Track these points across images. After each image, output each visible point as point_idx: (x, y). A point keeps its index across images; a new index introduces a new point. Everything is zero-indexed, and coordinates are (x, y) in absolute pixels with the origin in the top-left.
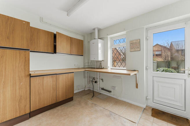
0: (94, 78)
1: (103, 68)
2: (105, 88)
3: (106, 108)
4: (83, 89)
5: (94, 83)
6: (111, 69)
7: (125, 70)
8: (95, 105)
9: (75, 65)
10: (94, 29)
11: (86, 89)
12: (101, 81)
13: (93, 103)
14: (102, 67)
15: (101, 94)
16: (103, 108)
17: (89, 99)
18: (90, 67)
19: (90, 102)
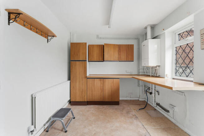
0: (149, 88)
1: (159, 77)
2: (161, 104)
3: (146, 127)
4: (137, 99)
5: (148, 94)
6: (173, 79)
7: (192, 81)
8: (137, 118)
9: (126, 71)
10: (146, 28)
11: (140, 100)
12: (156, 93)
13: (135, 115)
14: (158, 75)
15: (155, 110)
16: (142, 124)
17: (135, 110)
18: (146, 74)
19: (134, 113)
